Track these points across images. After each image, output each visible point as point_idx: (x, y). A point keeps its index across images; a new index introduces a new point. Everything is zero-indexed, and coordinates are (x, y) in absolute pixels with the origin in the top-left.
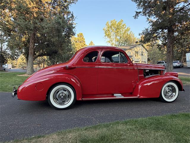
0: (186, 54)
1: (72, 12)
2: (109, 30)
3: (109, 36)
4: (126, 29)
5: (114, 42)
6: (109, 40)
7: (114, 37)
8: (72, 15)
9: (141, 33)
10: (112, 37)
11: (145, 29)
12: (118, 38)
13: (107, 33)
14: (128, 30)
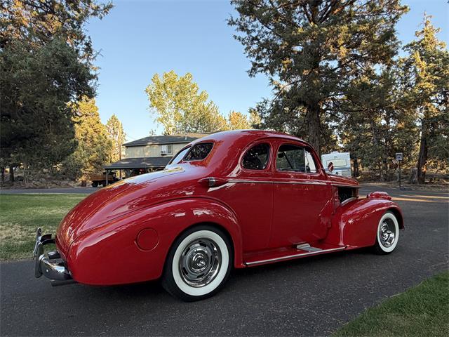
0: (323, 156)
1: (89, 37)
2: (160, 94)
3: (159, 106)
4: (198, 94)
5: (172, 121)
6: (160, 116)
7: (173, 111)
8: (87, 44)
9: (254, 108)
10: (167, 110)
11: (262, 101)
12: (183, 113)
13: (157, 100)
14: (203, 97)
